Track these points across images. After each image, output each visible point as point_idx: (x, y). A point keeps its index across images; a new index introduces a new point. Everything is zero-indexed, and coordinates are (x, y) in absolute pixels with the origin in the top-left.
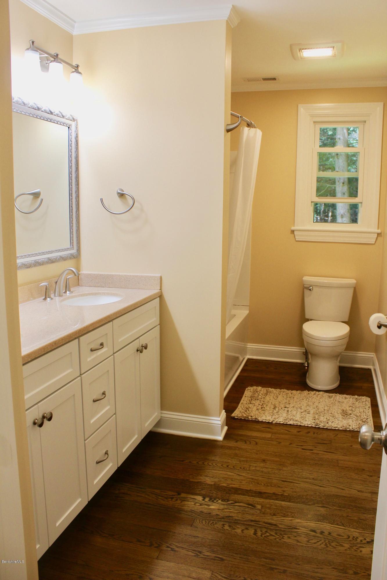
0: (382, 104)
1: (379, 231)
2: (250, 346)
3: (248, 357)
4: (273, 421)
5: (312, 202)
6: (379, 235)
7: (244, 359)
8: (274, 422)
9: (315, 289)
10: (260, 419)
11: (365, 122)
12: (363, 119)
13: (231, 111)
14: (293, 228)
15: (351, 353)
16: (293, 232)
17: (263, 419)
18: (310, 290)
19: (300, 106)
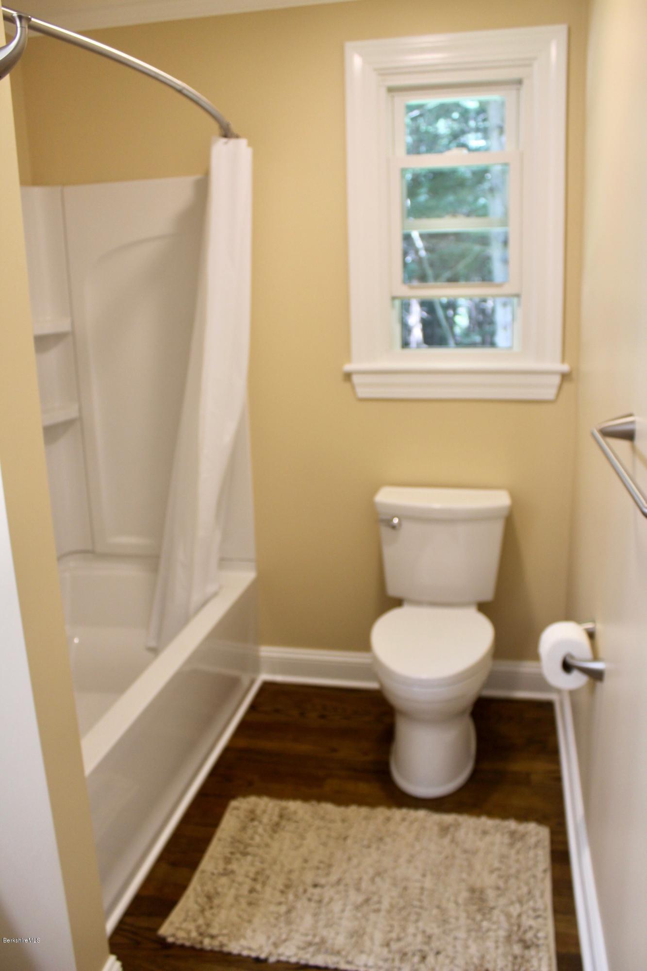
0: (561, 30)
1: (565, 368)
2: (267, 652)
3: (265, 676)
4: (270, 954)
5: (394, 298)
6: (565, 377)
7: (252, 682)
8: (272, 959)
9: (407, 526)
10: (234, 948)
11: (519, 82)
12: (514, 74)
13: (3, 6)
14: (348, 367)
15: (506, 666)
16: (348, 376)
17: (243, 948)
18: (394, 527)
19: (349, 46)
